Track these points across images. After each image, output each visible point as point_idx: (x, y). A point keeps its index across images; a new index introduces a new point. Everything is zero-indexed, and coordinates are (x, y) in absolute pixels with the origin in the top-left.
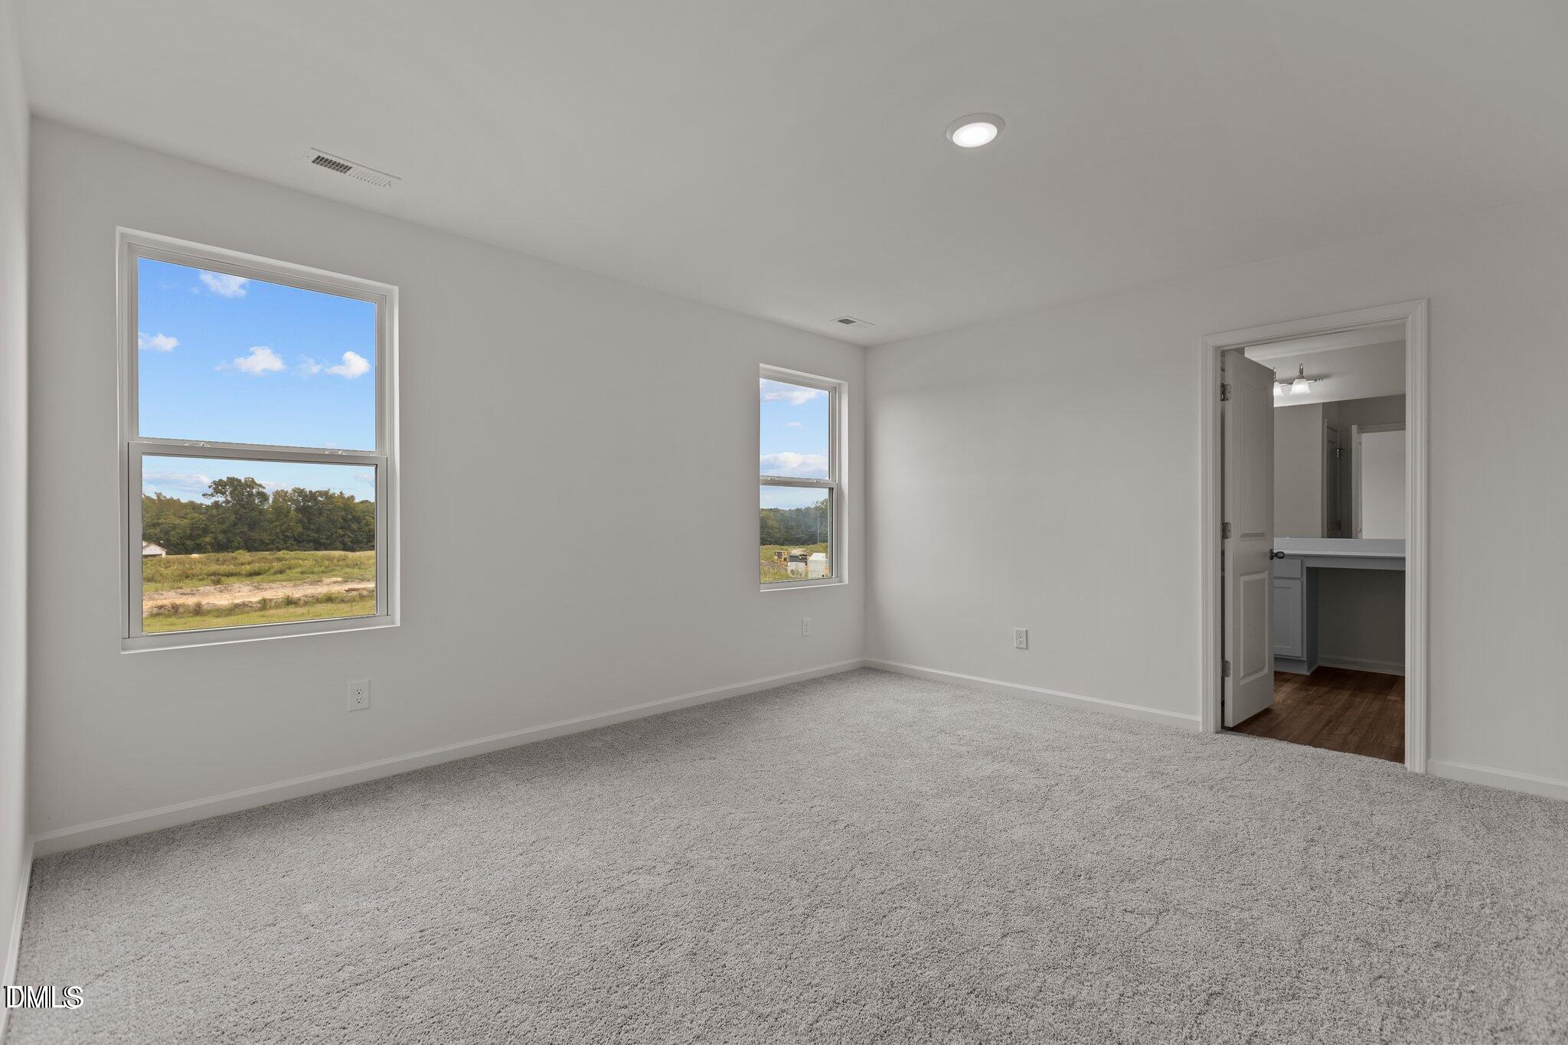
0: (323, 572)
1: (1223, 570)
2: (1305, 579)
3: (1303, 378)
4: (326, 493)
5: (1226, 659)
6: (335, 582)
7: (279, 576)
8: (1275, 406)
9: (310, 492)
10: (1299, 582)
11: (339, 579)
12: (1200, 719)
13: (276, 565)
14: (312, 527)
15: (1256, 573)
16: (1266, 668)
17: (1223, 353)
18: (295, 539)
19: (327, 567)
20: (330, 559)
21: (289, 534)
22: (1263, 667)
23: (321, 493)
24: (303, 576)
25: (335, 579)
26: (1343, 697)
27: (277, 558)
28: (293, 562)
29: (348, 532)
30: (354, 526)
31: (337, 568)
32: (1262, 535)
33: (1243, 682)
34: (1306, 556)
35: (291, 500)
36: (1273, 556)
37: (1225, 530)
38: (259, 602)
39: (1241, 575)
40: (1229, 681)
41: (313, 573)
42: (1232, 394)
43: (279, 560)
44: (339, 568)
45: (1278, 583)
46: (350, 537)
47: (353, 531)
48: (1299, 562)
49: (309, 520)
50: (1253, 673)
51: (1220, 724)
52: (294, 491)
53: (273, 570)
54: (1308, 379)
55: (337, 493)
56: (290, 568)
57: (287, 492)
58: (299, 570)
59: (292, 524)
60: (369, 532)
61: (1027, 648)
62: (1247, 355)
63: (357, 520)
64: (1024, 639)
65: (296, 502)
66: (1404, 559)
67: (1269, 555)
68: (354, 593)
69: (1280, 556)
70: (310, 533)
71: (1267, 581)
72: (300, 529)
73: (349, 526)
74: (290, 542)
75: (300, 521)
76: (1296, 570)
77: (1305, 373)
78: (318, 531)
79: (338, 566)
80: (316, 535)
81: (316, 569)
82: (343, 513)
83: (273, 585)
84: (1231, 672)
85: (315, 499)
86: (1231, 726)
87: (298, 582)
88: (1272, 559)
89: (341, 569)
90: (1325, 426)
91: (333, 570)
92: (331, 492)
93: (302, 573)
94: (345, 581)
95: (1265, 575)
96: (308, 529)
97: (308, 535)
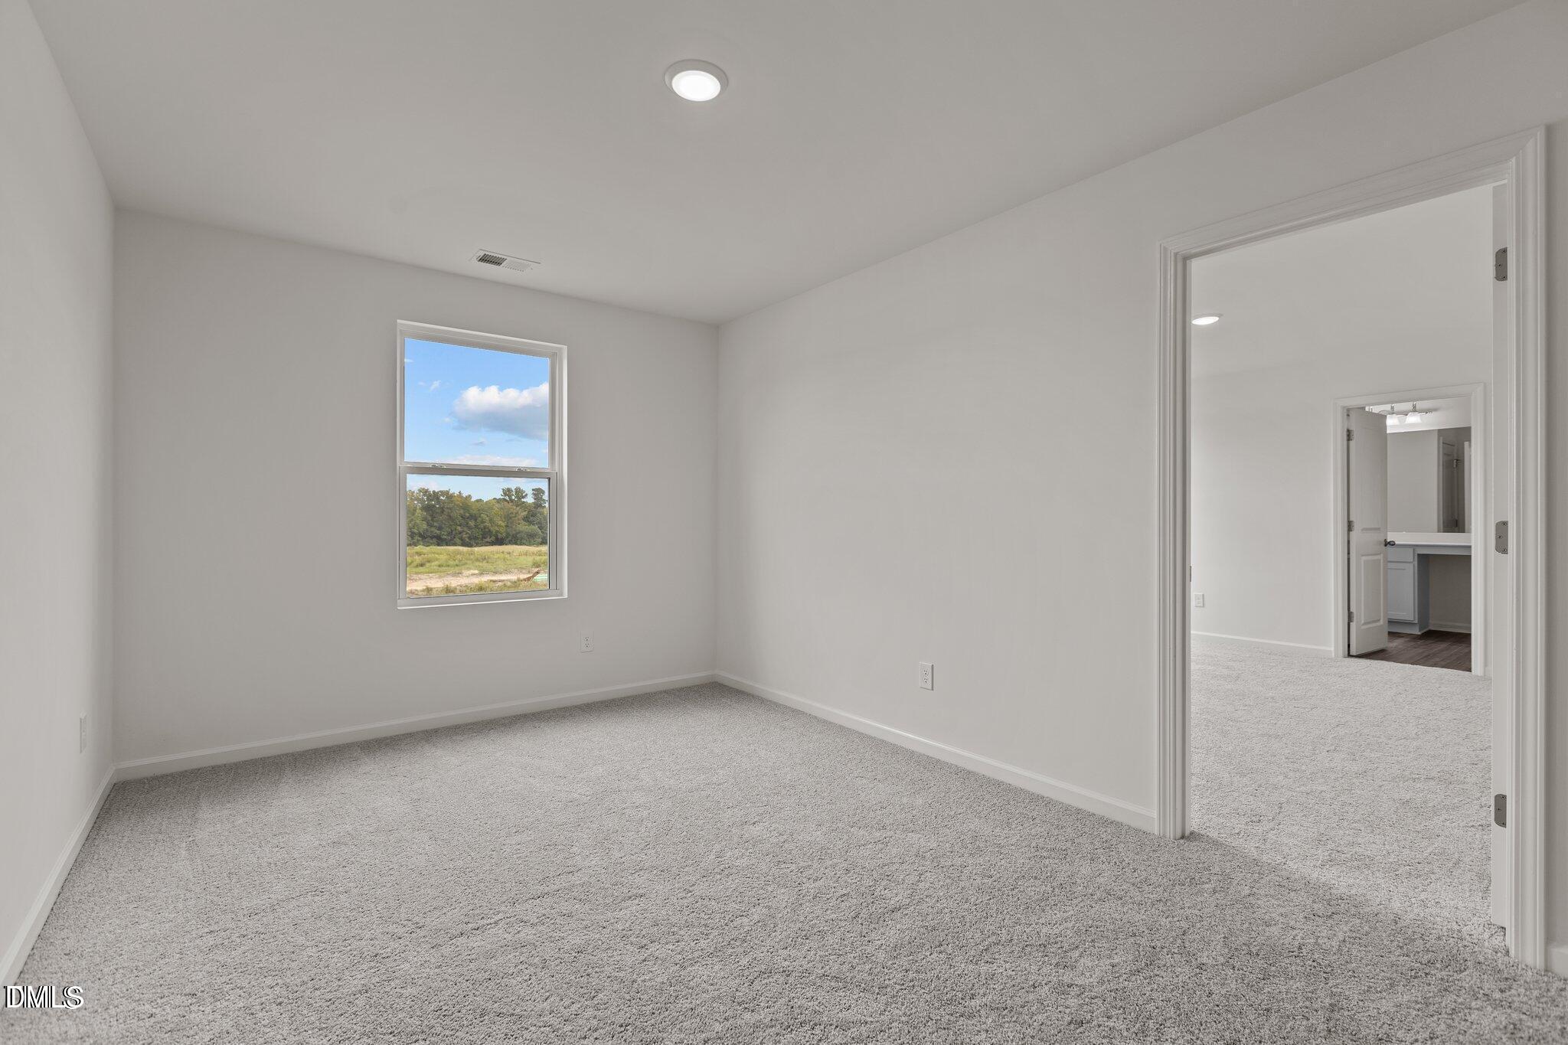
0: (457, 565)
1: (1349, 553)
2: (1416, 563)
3: (1415, 411)
4: (447, 492)
5: (1351, 610)
6: (473, 575)
7: (421, 569)
8: (1388, 432)
9: (434, 492)
10: (1411, 566)
11: (476, 572)
12: (1333, 649)
13: (418, 559)
14: (435, 524)
15: (1371, 555)
16: (1381, 621)
17: (1348, 412)
18: (420, 535)
19: (460, 561)
20: (460, 553)
21: (416, 531)
22: (1379, 620)
23: (443, 493)
24: (441, 569)
25: (472, 571)
26: (1443, 646)
27: (417, 553)
28: (430, 555)
29: (465, 529)
30: (472, 523)
31: (468, 562)
32: (1379, 529)
33: (1363, 627)
34: (1417, 546)
35: (417, 499)
36: (1387, 544)
37: (1350, 526)
38: (423, 591)
39: (1363, 556)
40: (1353, 625)
41: (448, 566)
42: (1355, 435)
43: (419, 554)
44: (471, 562)
45: (1390, 565)
46: (467, 533)
47: (470, 528)
48: (1411, 550)
49: (433, 517)
50: (1369, 623)
51: (1347, 653)
52: (420, 491)
53: (415, 564)
54: (1421, 411)
55: (457, 493)
56: (429, 562)
57: (414, 492)
58: (437, 563)
59: (418, 521)
60: (485, 528)
61: (1203, 606)
62: (1367, 409)
63: (474, 517)
64: (1202, 600)
65: (421, 501)
66: (1470, 547)
67: (1384, 543)
68: (500, 583)
69: (1392, 544)
70: (433, 529)
71: (1382, 561)
72: (425, 526)
73: (467, 523)
74: (417, 538)
75: (424, 519)
76: (1409, 556)
77: (1417, 408)
78: (440, 528)
79: (469, 560)
80: (438, 532)
81: (451, 563)
82: (462, 511)
83: (422, 576)
84: (1355, 618)
85: (438, 498)
86: (1355, 654)
87: (442, 574)
88: (1386, 545)
89: (473, 562)
90: (1441, 441)
91: (466, 564)
92: (451, 492)
93: (439, 566)
94: (481, 574)
95: (1381, 557)
96: (431, 526)
97: (432, 532)
